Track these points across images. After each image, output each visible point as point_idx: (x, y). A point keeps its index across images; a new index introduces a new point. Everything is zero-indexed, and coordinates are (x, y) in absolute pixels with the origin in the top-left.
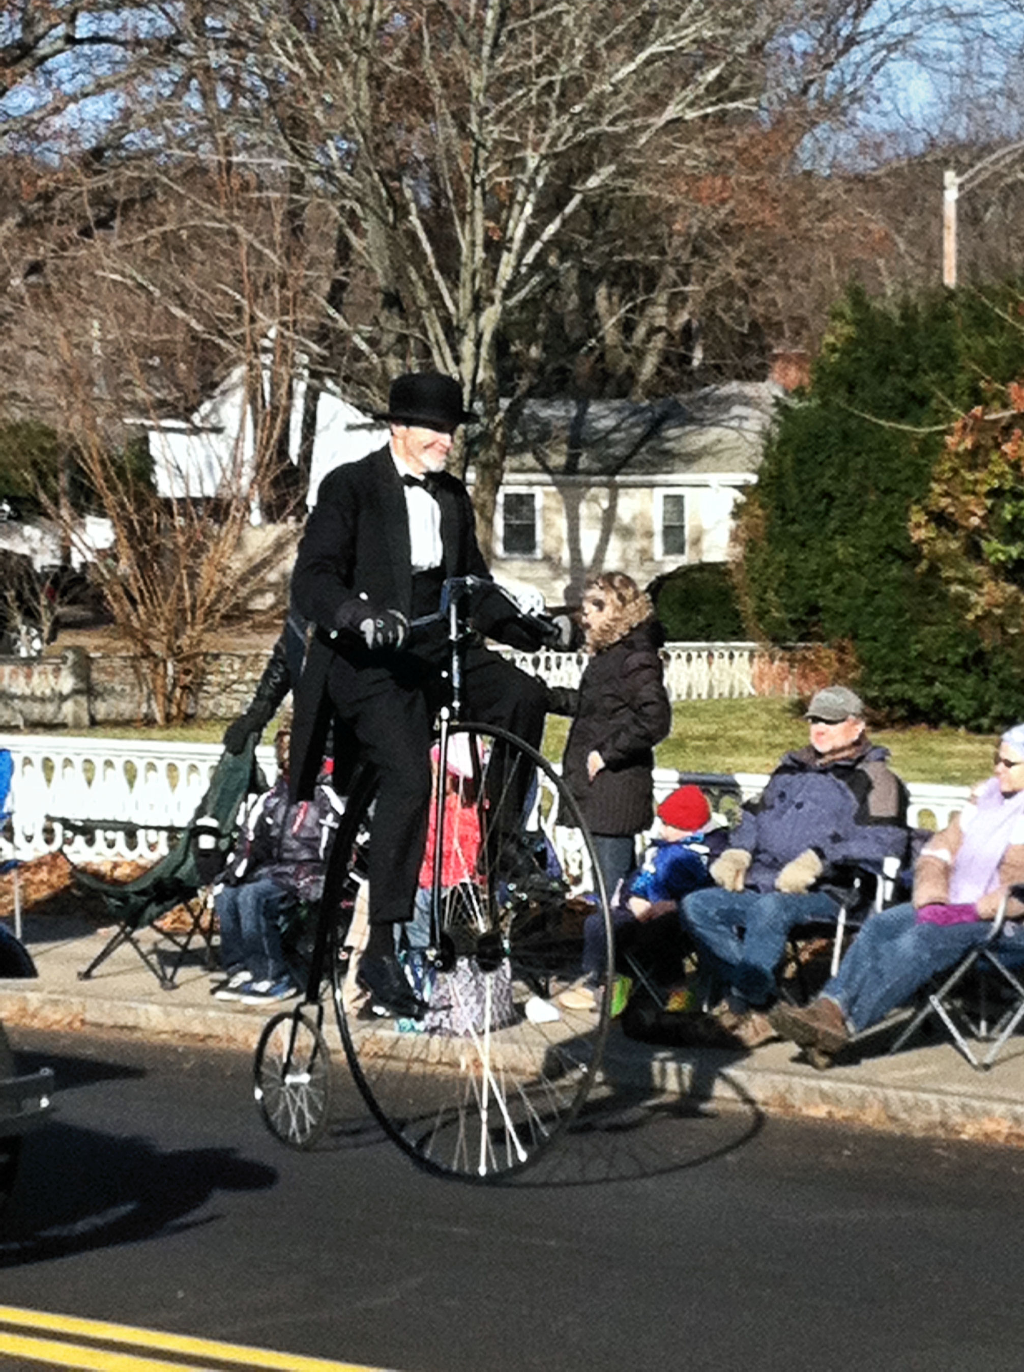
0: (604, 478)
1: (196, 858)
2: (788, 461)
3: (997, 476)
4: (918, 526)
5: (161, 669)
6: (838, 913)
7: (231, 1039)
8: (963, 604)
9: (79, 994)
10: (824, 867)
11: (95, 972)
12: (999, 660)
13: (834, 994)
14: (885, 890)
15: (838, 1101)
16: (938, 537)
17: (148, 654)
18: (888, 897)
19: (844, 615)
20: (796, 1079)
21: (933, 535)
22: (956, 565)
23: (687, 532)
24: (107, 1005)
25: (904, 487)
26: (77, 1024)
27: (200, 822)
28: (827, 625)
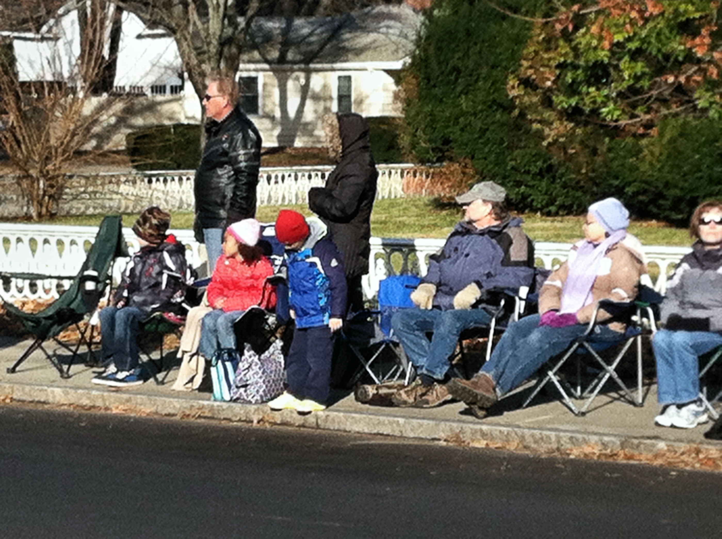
0: (303, 66)
1: (82, 295)
2: (431, 50)
3: (562, 55)
4: (513, 87)
5: (36, 184)
6: (491, 321)
7: (107, 409)
8: (540, 136)
9: (9, 382)
10: (482, 293)
11: (17, 369)
12: (562, 170)
13: (488, 372)
14: (520, 306)
15: (492, 438)
16: (525, 93)
17: (29, 176)
18: (522, 311)
19: (466, 145)
20: (464, 425)
21: (522, 93)
22: (536, 112)
23: (353, 99)
24: (27, 388)
25: (504, 64)
26: (8, 401)
27: (86, 273)
28: (454, 150)
